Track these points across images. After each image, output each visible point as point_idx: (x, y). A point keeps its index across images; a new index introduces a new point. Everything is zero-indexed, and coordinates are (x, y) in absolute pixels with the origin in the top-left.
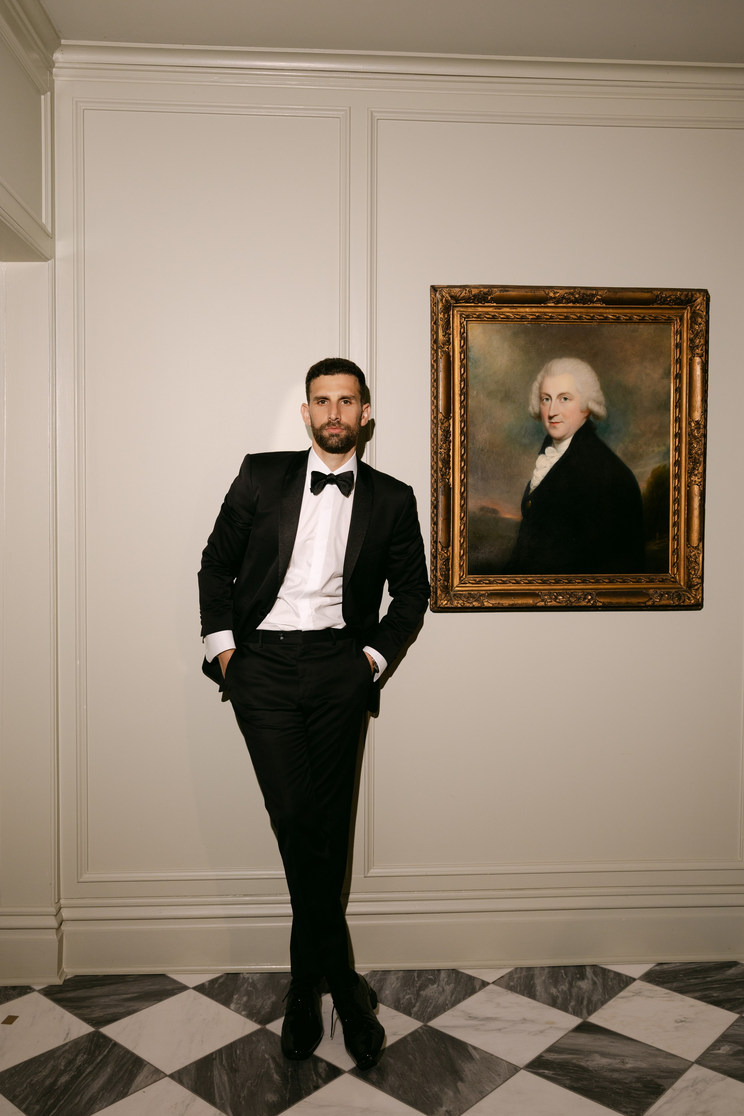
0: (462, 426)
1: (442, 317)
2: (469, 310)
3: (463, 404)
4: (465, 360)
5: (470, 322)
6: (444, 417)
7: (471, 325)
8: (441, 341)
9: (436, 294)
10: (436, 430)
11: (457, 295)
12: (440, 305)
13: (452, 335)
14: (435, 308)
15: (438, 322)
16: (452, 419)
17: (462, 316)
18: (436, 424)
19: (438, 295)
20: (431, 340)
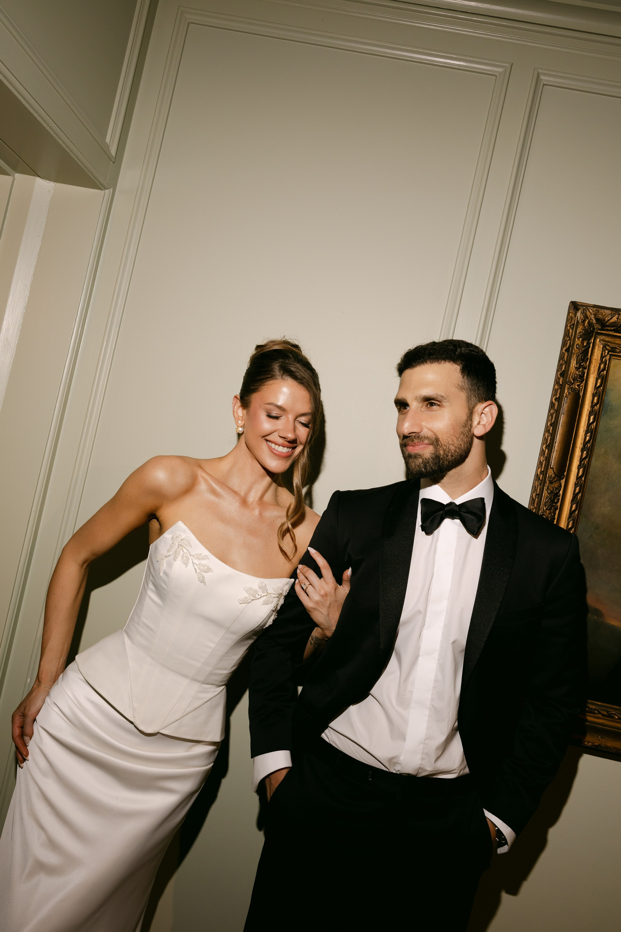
0: (577, 491)
1: (580, 344)
2: (617, 342)
3: (584, 463)
4: (598, 406)
5: (614, 357)
6: (555, 474)
7: (614, 362)
8: (571, 375)
9: (576, 313)
10: (540, 489)
11: (606, 319)
12: (580, 329)
13: (587, 370)
14: (571, 331)
15: (573, 348)
16: (565, 478)
17: (606, 347)
18: (542, 481)
19: (579, 314)
20: (558, 371)
